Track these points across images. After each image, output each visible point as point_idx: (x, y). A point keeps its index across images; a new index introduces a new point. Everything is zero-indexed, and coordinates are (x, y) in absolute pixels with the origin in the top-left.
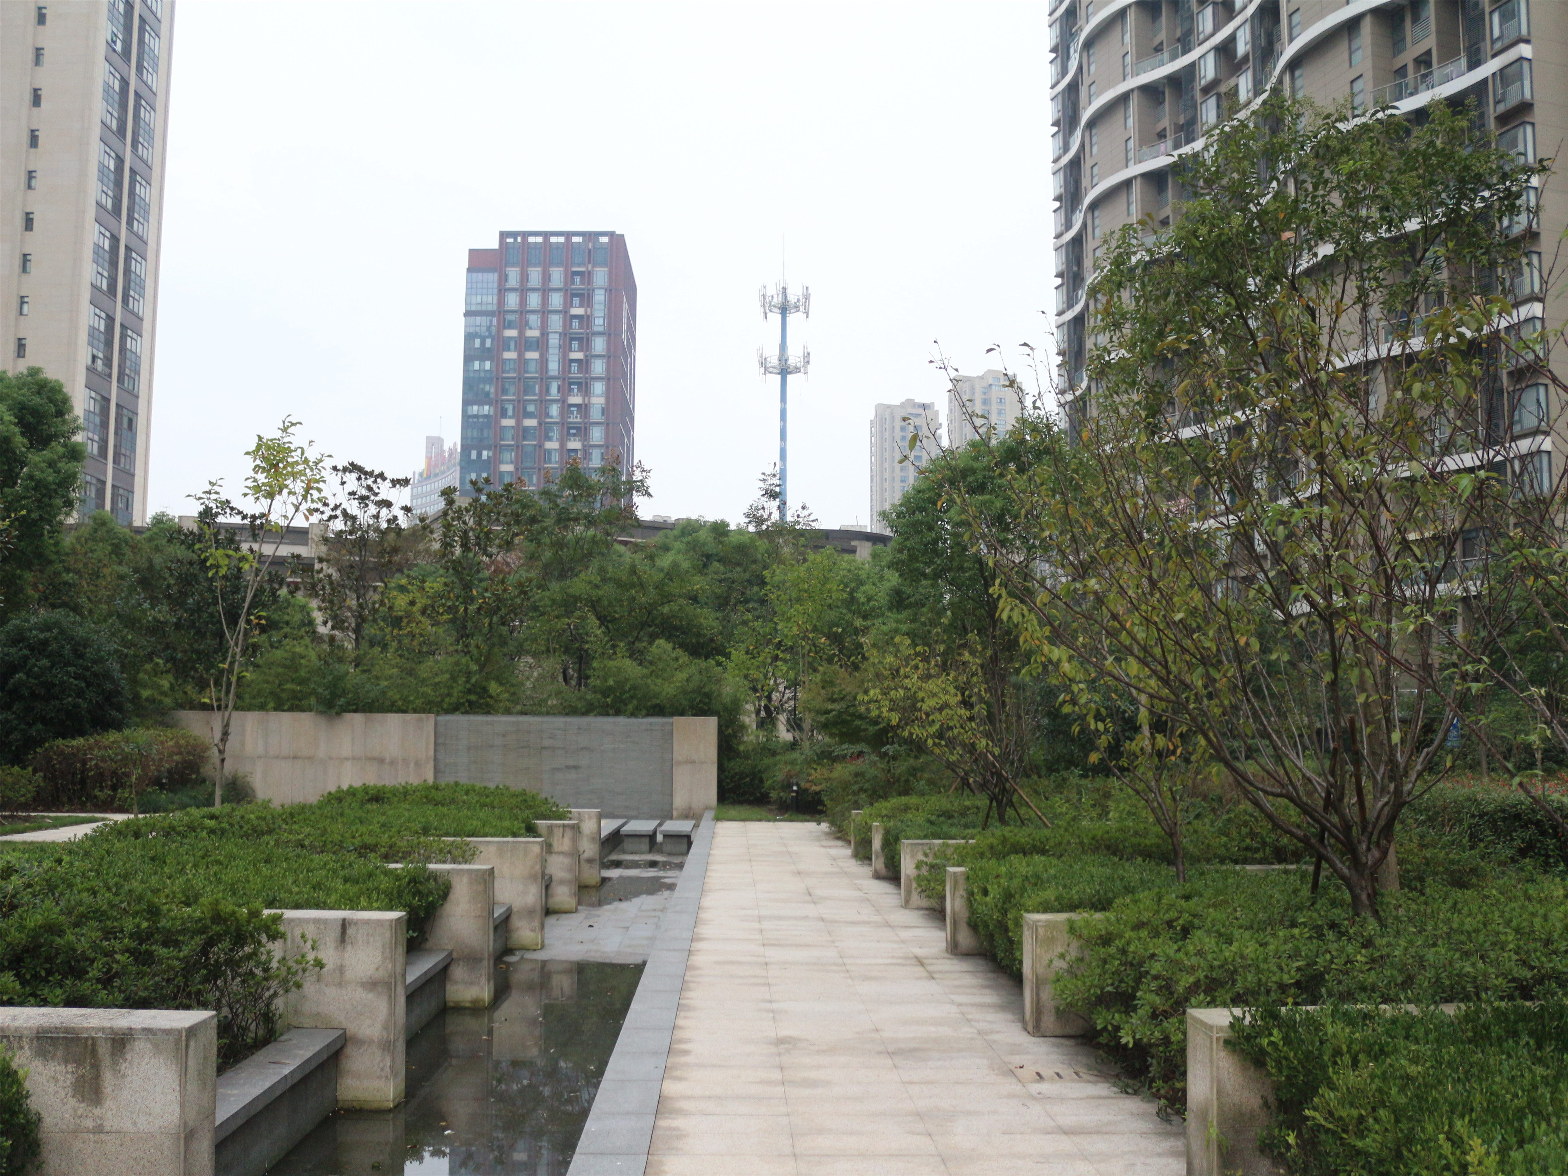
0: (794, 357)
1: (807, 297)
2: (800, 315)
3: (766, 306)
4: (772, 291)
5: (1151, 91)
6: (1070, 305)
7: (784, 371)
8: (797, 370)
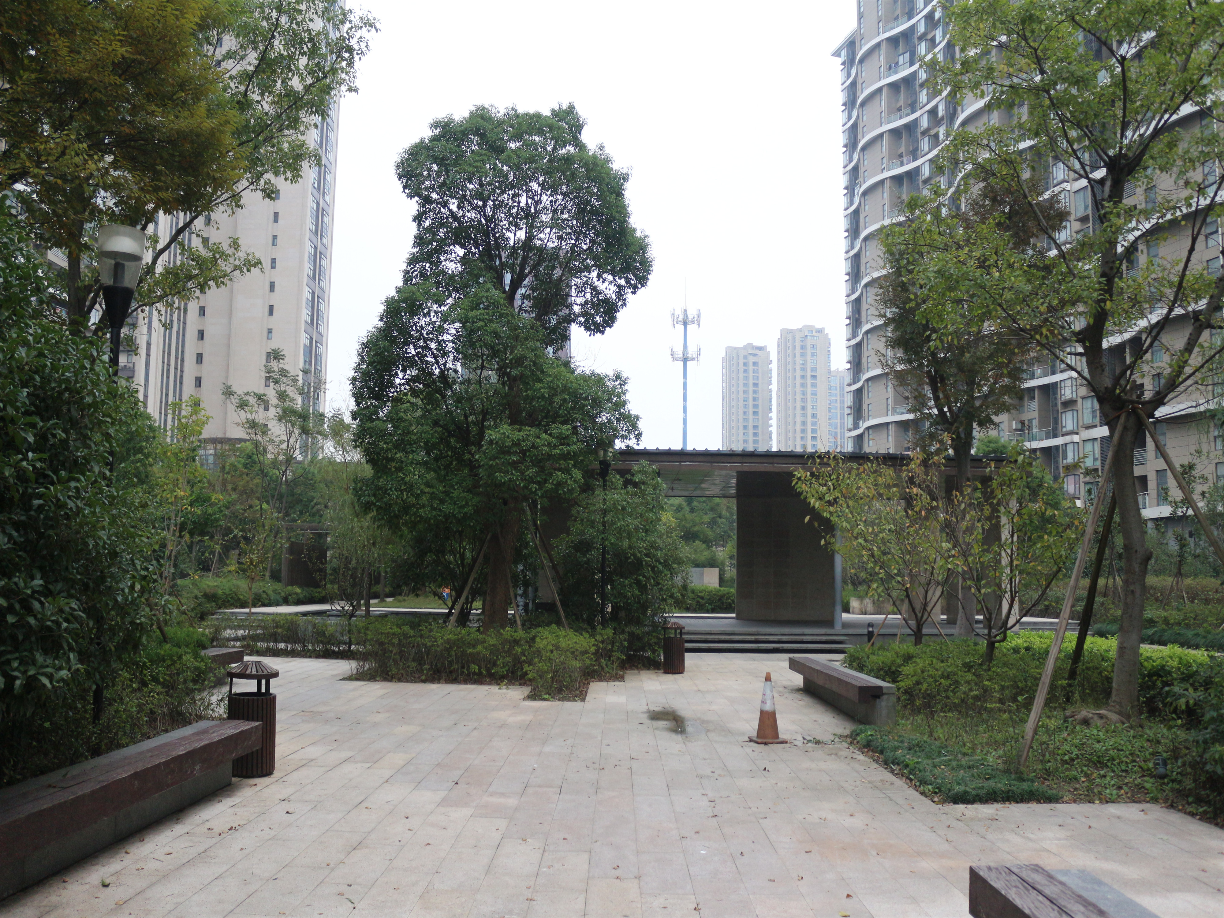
0: (692, 351)
1: (699, 316)
2: (695, 326)
3: (675, 321)
4: (679, 312)
5: (896, 133)
6: (853, 292)
7: (685, 360)
8: (693, 359)
